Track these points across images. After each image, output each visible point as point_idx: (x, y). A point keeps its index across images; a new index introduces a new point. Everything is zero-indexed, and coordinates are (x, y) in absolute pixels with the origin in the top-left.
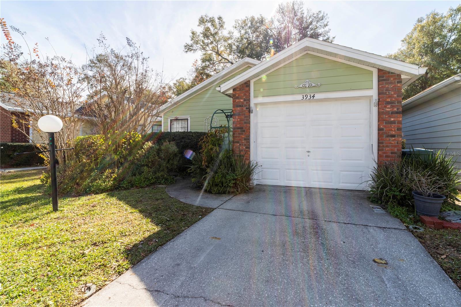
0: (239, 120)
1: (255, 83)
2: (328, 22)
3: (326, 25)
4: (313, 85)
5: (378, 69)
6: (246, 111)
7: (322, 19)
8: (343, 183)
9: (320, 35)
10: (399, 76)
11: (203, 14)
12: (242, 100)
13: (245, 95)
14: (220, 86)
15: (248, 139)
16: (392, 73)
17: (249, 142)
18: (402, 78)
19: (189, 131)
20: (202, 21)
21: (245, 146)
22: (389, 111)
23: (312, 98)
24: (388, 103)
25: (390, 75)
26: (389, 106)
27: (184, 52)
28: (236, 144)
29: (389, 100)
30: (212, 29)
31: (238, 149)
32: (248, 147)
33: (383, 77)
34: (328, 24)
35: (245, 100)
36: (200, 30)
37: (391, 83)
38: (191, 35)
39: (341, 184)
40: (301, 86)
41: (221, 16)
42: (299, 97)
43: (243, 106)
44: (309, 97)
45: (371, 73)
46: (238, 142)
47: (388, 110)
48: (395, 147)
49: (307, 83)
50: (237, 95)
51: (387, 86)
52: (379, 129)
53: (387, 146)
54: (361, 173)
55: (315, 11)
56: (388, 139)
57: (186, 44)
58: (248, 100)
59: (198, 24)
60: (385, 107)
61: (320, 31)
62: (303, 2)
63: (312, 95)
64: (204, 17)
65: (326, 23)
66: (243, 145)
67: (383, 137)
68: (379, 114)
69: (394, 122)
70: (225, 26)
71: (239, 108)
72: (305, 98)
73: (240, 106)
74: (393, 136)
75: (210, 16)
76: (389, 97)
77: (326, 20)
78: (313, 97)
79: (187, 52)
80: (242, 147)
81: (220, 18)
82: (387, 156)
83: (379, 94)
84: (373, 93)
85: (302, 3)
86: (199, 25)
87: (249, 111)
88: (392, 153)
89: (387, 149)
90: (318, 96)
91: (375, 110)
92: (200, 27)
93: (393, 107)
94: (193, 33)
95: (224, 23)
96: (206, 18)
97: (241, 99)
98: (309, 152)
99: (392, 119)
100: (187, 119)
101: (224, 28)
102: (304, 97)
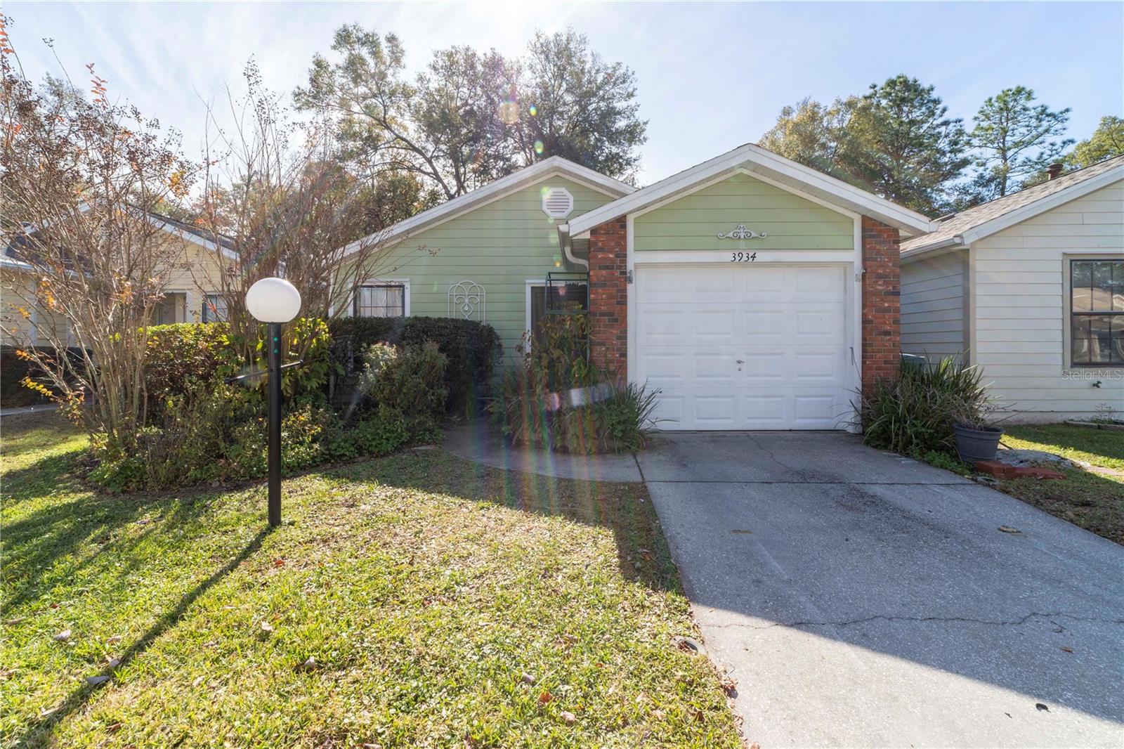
0: (604, 296)
1: (636, 221)
2: (635, 90)
3: (630, 95)
4: (754, 235)
5: (863, 216)
6: (620, 278)
7: (624, 82)
8: (800, 418)
9: (619, 113)
10: (896, 231)
11: (350, 23)
12: (611, 256)
13: (618, 244)
14: (567, 223)
15: (623, 337)
16: (886, 225)
17: (625, 344)
18: (900, 234)
19: (408, 314)
20: (344, 38)
21: (618, 351)
22: (881, 291)
23: (751, 259)
24: (879, 276)
25: (882, 228)
26: (881, 282)
27: (292, 108)
28: (598, 348)
29: (880, 271)
30: (371, 62)
31: (603, 359)
32: (624, 355)
33: (872, 231)
34: (635, 93)
35: (617, 256)
36: (337, 58)
37: (884, 242)
38: (313, 67)
39: (797, 421)
40: (730, 235)
41: (397, 35)
42: (727, 256)
43: (613, 268)
44: (745, 258)
45: (852, 221)
46: (602, 344)
47: (879, 287)
48: (890, 351)
49: (742, 230)
50: (600, 244)
51: (878, 247)
52: (865, 321)
53: (879, 351)
54: (831, 399)
55: (608, 61)
56: (880, 338)
57: (297, 90)
58: (622, 256)
59: (333, 43)
60: (876, 283)
61: (619, 105)
62: (587, 40)
63: (751, 254)
64: (350, 29)
65: (630, 90)
66: (613, 349)
67: (872, 334)
68: (864, 294)
69: (888, 310)
70: (404, 60)
71: (604, 272)
72: (738, 258)
73: (607, 268)
74: (887, 333)
75: (367, 28)
76: (882, 266)
77: (632, 85)
78: (754, 257)
79: (299, 108)
80: (613, 355)
81: (391, 39)
82: (879, 368)
83: (864, 260)
84: (854, 256)
85: (583, 41)
86: (334, 48)
87: (626, 278)
88: (886, 362)
89: (879, 355)
90: (762, 257)
91: (857, 287)
92: (336, 53)
93: (886, 283)
94: (319, 64)
95: (402, 52)
96: (355, 31)
97: (610, 252)
98: (739, 362)
99: (886, 305)
100: (402, 287)
101: (402, 64)
102: (737, 256)
